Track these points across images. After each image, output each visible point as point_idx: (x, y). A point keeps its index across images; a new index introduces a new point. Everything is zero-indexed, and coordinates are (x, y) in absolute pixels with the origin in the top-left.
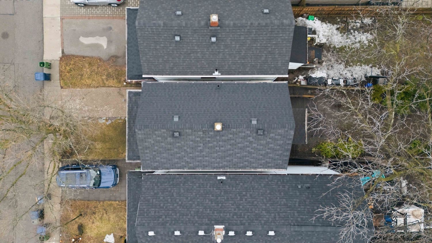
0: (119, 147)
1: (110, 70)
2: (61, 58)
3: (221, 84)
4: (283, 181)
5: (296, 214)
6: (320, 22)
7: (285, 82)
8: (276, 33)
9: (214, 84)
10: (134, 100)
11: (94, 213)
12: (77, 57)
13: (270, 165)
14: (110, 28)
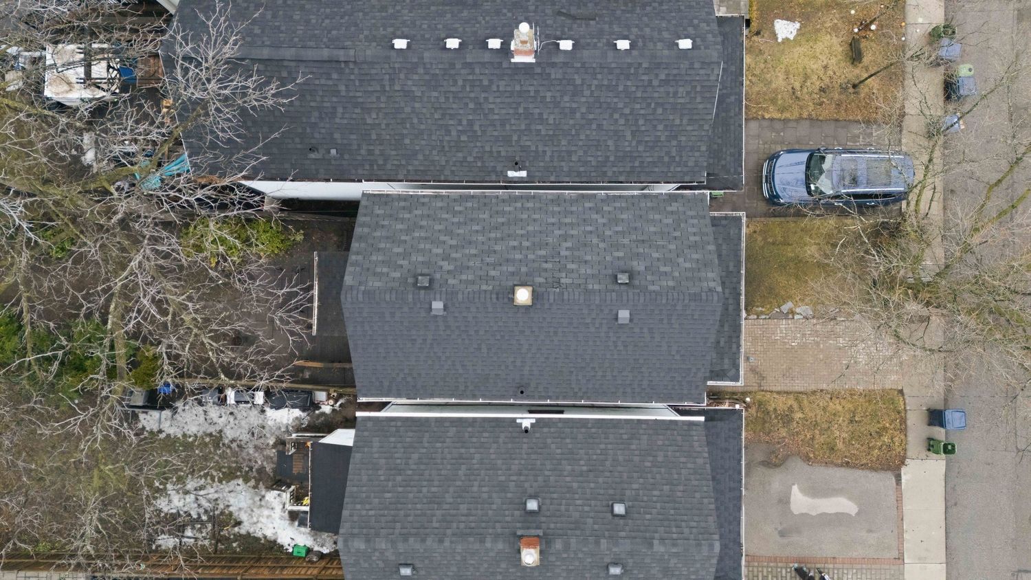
0: (762, 248)
1: (783, 432)
2: (903, 463)
3: (515, 397)
4: (371, 165)
5: (342, 88)
6: (279, 541)
7: (363, 400)
8: (383, 519)
9: (533, 398)
10: (726, 361)
11: (822, 90)
12: (864, 467)
13: (402, 204)
14: (782, 534)
